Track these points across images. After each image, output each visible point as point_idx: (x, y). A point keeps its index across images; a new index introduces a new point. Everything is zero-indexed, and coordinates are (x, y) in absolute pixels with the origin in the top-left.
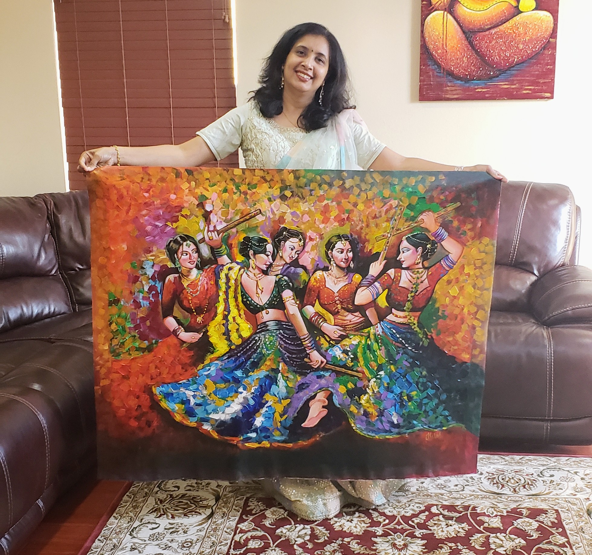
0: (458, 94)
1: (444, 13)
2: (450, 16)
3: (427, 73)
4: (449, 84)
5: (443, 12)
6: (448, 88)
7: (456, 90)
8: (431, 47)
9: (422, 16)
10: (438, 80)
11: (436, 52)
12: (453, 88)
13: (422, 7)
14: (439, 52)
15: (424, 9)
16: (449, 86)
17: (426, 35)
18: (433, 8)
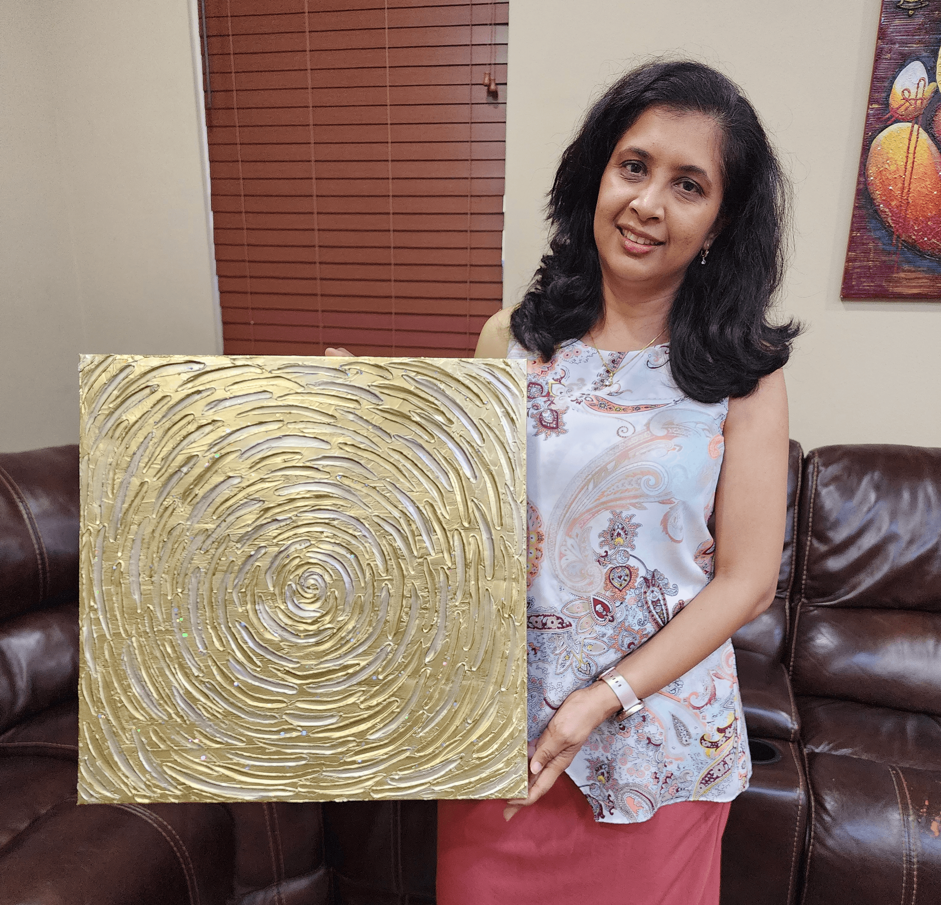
0: (921, 287)
1: (913, 127)
2: (924, 135)
3: (864, 244)
4: (906, 267)
5: (910, 124)
6: (902, 275)
7: (919, 278)
8: (877, 194)
9: (865, 133)
10: (884, 258)
11: (888, 205)
12: (913, 275)
13: (868, 115)
14: (893, 203)
15: (872, 119)
16: (904, 271)
17: (872, 170)
18: (892, 116)
